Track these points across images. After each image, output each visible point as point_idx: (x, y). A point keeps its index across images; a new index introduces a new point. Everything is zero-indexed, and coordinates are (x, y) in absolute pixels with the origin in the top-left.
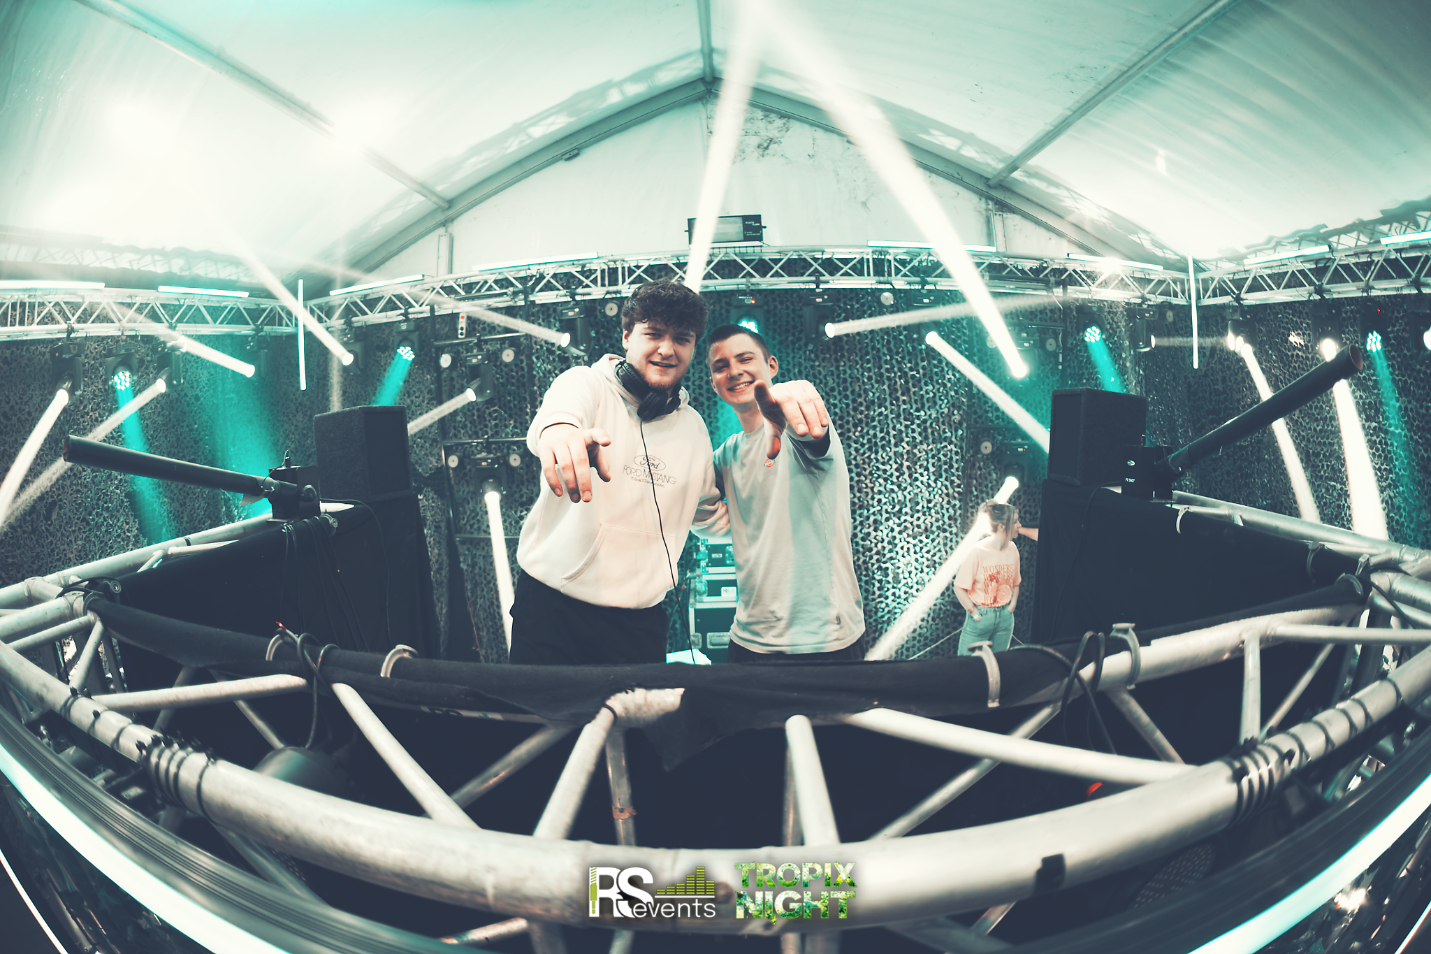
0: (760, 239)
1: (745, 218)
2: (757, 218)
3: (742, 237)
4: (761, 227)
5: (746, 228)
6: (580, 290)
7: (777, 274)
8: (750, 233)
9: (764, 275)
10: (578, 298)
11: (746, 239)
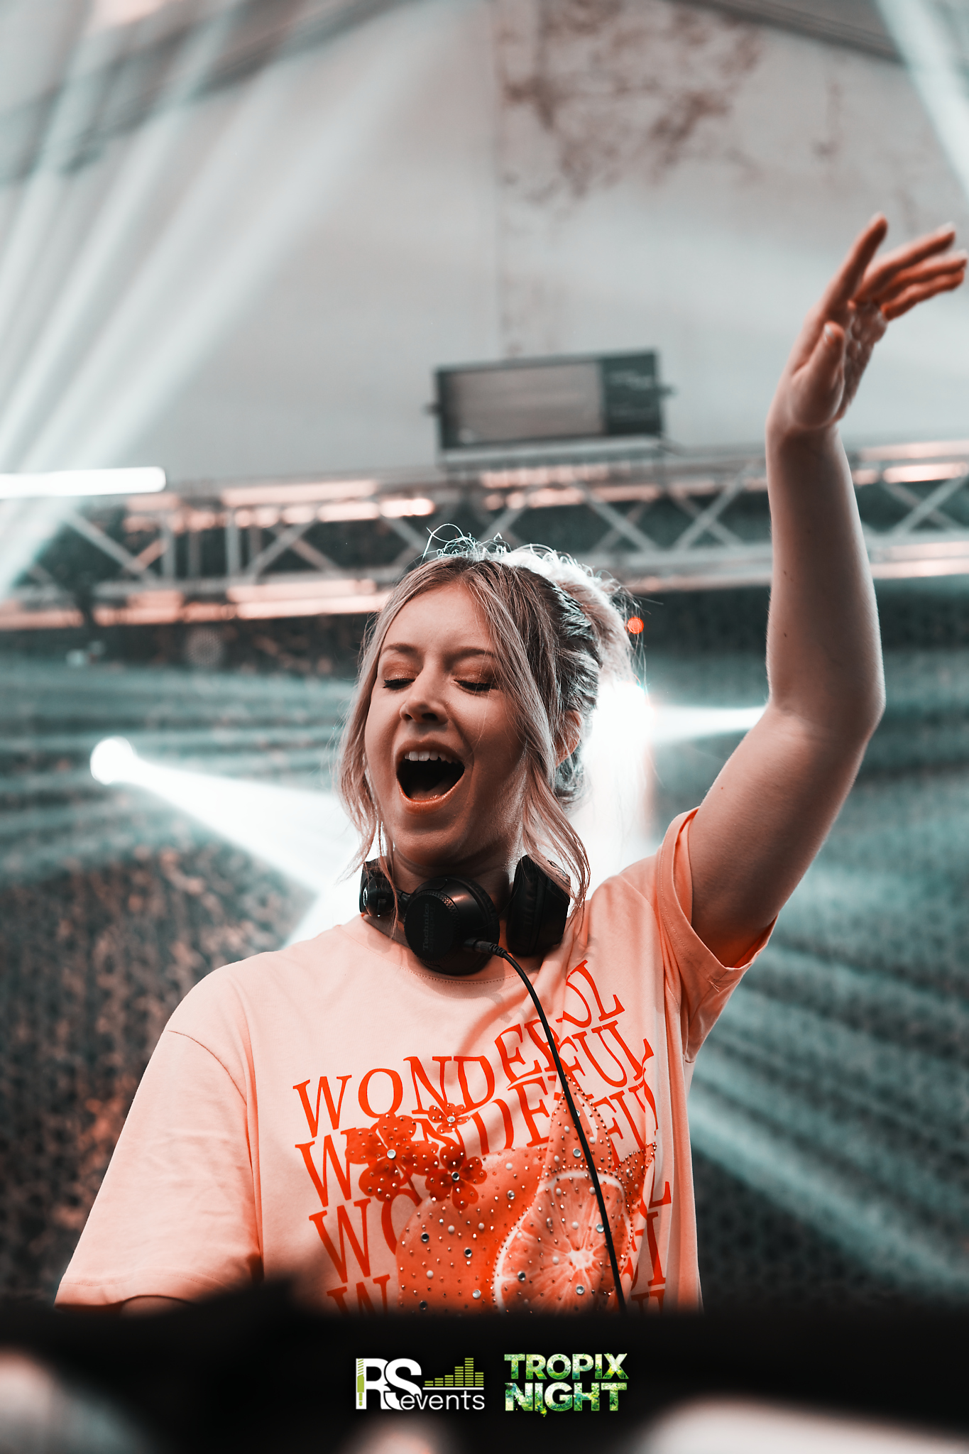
0: (652, 426)
1: (611, 364)
2: (646, 362)
3: (597, 426)
4: (656, 394)
5: (613, 395)
6: (108, 589)
7: (707, 540)
8: (624, 412)
9: (667, 542)
10: (105, 615)
11: (614, 427)
